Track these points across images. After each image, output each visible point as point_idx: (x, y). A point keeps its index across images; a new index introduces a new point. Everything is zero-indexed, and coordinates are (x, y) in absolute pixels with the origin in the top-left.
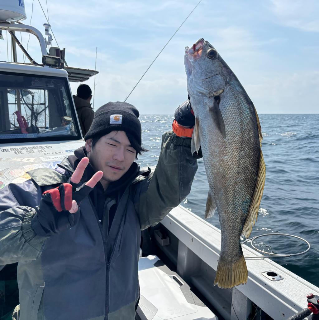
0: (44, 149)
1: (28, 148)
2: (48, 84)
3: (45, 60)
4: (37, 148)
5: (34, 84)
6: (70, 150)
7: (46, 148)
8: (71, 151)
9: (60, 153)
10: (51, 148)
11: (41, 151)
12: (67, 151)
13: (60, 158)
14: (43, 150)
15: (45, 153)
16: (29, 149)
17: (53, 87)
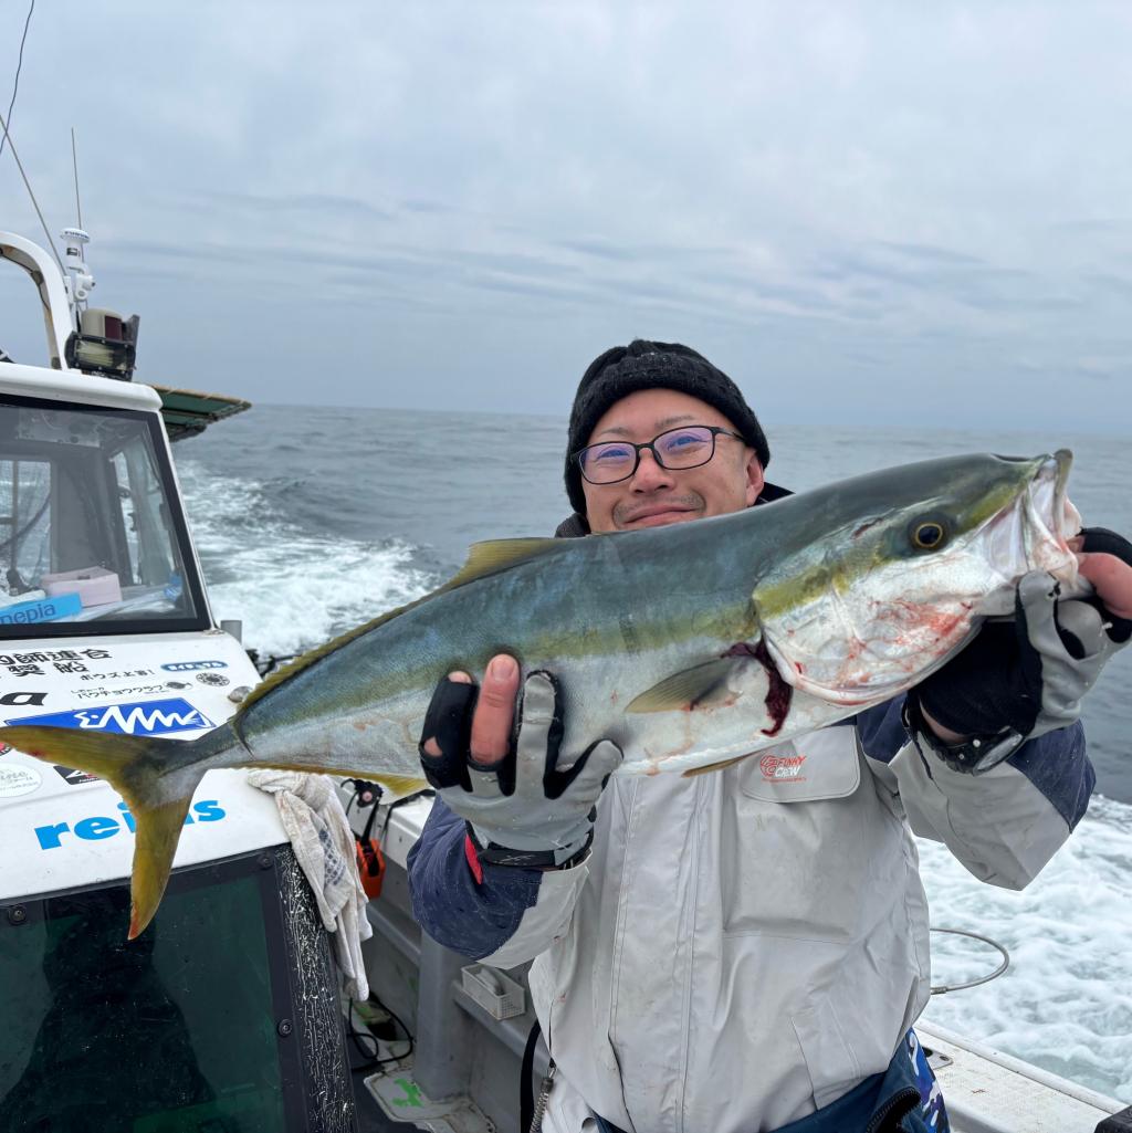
0: (79, 662)
1: (15, 659)
2: (79, 436)
3: (76, 350)
4: (50, 658)
5: (24, 432)
6: (177, 665)
7: (85, 656)
8: (181, 667)
9: (141, 673)
10: (106, 656)
11: (68, 668)
12: (166, 667)
13: (144, 690)
14: (74, 665)
15: (85, 673)
16: (20, 660)
17: (97, 445)
